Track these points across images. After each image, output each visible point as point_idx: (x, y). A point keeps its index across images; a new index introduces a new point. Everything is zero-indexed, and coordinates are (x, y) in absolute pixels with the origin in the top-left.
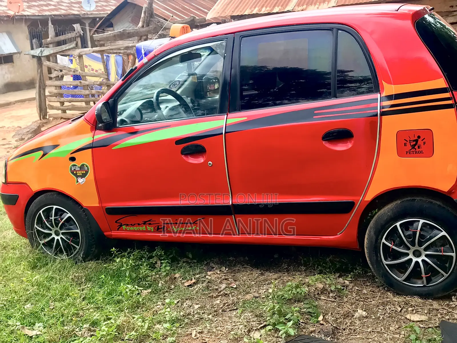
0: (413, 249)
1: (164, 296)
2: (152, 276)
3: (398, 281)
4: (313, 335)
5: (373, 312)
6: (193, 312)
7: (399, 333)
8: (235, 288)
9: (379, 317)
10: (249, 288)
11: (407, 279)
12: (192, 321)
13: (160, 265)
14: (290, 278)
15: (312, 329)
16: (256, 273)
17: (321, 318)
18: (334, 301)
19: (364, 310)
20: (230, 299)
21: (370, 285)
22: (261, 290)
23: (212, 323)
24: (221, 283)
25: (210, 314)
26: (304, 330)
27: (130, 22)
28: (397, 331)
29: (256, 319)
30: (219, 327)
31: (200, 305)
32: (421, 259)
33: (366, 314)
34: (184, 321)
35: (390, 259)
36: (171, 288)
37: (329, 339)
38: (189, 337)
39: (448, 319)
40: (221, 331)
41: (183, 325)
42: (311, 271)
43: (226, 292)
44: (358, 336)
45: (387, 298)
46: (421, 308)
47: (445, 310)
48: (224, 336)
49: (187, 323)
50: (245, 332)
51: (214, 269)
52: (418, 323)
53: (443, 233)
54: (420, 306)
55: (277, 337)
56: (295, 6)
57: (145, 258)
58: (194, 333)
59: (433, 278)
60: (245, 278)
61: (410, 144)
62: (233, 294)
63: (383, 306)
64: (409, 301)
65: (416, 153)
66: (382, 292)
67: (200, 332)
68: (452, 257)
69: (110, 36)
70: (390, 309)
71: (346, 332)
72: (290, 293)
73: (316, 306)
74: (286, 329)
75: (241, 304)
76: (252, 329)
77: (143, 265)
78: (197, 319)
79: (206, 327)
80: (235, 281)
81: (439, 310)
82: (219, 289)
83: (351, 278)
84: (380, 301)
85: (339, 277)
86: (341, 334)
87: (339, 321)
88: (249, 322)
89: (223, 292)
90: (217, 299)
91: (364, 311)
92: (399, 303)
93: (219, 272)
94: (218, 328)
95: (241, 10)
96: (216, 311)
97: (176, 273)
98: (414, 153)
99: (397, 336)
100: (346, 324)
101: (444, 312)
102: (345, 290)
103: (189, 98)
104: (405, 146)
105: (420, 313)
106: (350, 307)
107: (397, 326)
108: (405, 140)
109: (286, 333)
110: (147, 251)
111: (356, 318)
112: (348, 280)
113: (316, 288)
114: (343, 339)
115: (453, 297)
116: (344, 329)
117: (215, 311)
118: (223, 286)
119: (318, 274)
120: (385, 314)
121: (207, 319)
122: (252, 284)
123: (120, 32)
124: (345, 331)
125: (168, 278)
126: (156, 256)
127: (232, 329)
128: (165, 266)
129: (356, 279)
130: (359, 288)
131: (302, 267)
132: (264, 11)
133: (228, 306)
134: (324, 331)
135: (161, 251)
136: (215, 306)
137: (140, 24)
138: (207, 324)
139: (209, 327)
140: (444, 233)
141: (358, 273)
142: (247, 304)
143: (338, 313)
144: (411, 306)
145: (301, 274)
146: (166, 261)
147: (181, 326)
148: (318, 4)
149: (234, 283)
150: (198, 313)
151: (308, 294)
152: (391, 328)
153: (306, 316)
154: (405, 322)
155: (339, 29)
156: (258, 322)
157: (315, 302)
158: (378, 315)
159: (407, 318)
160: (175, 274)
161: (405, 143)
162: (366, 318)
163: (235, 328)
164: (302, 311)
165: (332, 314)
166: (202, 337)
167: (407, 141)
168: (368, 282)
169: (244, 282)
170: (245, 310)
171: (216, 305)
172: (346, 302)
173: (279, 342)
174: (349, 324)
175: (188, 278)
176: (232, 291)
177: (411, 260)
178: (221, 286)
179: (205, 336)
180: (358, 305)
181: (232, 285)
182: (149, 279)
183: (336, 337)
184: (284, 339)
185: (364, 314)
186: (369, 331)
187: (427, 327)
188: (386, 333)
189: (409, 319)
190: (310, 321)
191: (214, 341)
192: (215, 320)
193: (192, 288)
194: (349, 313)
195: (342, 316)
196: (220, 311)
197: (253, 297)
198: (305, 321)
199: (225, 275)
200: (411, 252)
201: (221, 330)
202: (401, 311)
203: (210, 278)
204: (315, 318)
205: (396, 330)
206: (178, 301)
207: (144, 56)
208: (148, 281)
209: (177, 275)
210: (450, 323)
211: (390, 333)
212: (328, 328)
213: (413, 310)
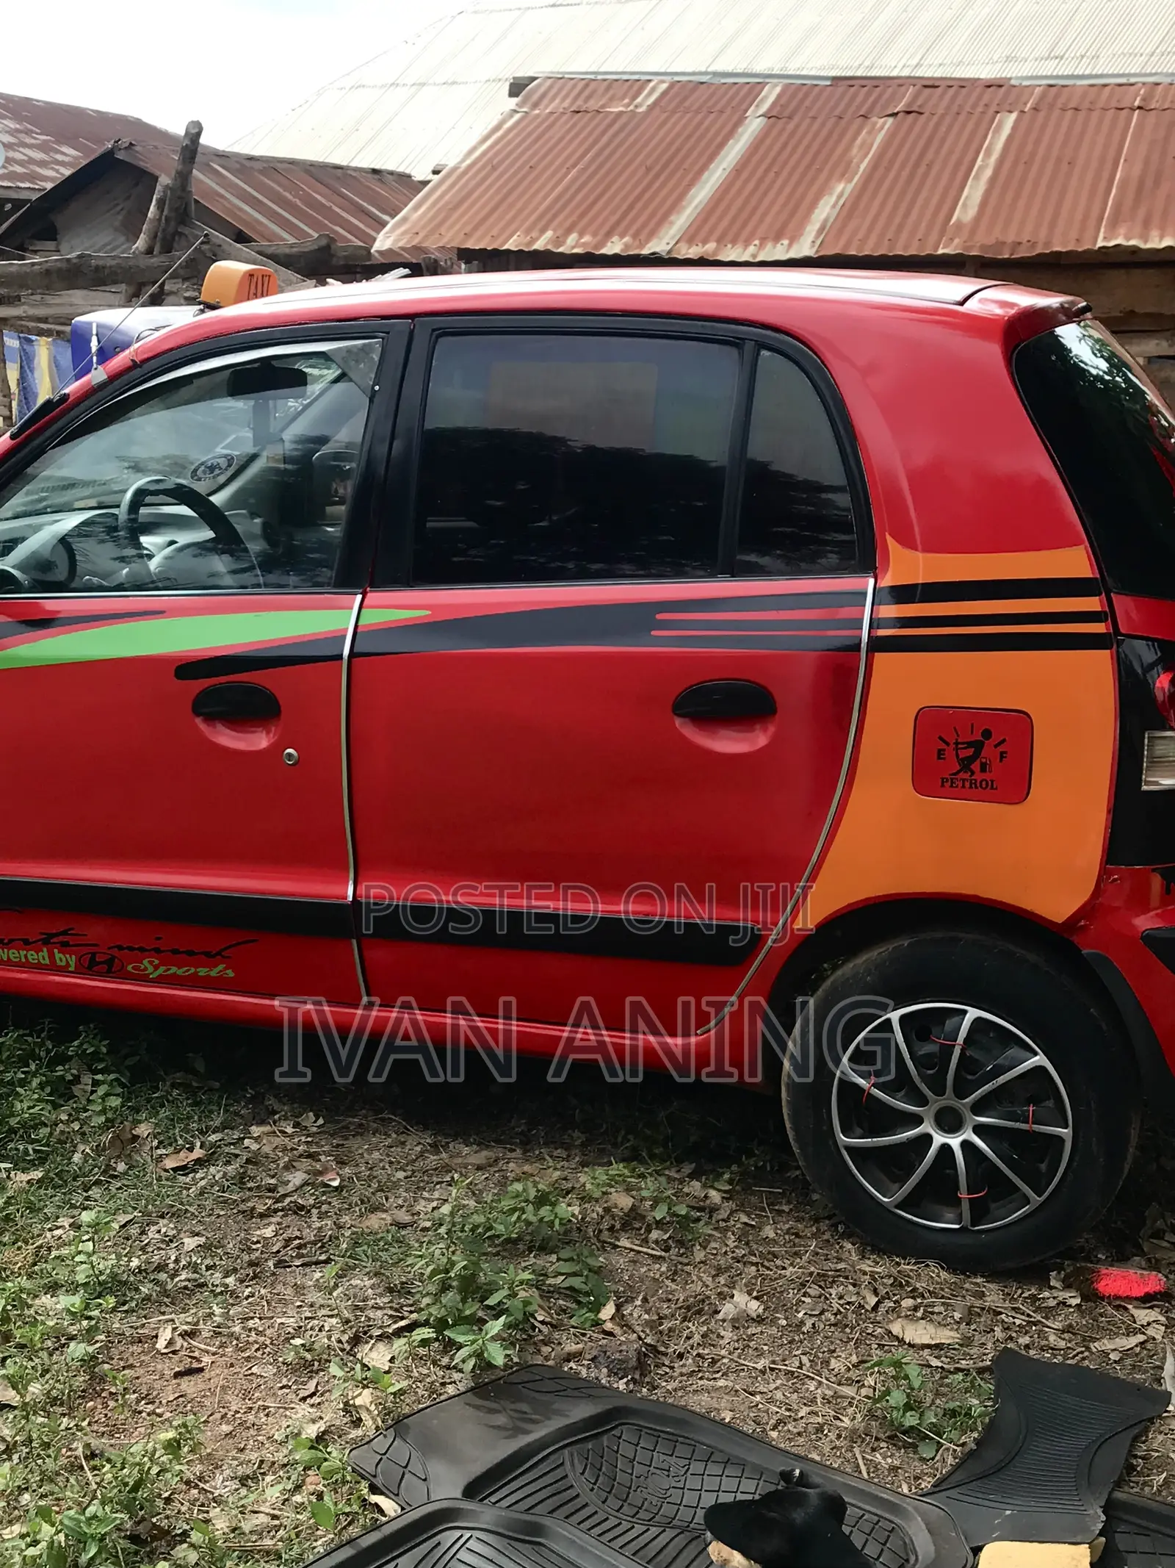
0: (937, 1103)
1: (87, 1198)
2: (57, 1125)
3: (879, 1204)
4: (571, 1368)
5: (784, 1305)
6: (177, 1261)
7: (858, 1382)
8: (336, 1188)
9: (802, 1323)
10: (382, 1190)
11: (908, 1203)
12: (166, 1293)
13: (89, 1088)
14: (527, 1168)
15: (571, 1347)
16: (415, 1143)
17: (608, 1311)
18: (661, 1257)
19: (755, 1294)
20: (309, 1227)
21: (791, 1210)
22: (423, 1203)
23: (233, 1305)
24: (289, 1167)
25: (235, 1270)
26: (546, 1350)
27: (116, 230)
28: (854, 1374)
29: (386, 1300)
30: (257, 1320)
31: (203, 1239)
32: (961, 1139)
33: (761, 1310)
34: (137, 1290)
35: (859, 1131)
36: (115, 1169)
37: (621, 1385)
38: (146, 1345)
39: (1027, 1347)
40: (259, 1333)
41: (133, 1304)
42: (604, 1149)
43: (300, 1201)
44: (721, 1383)
45: (840, 1260)
46: (943, 1304)
47: (1023, 1314)
48: (268, 1349)
49: (148, 1298)
50: (340, 1341)
51: (276, 1117)
52: (927, 1351)
53: (1037, 1058)
54: (943, 1297)
55: (448, 1367)
56: (677, 243)
57: (40, 1059)
58: (166, 1334)
59: (993, 1206)
60: (376, 1155)
61: (957, 755)
62: (324, 1208)
63: (820, 1286)
64: (909, 1276)
65: (973, 784)
66: (825, 1237)
67: (186, 1332)
68: (1060, 1140)
69: (32, 271)
70: (841, 1298)
71: (683, 1366)
72: (514, 1218)
73: (597, 1271)
74: (480, 1341)
75: (345, 1246)
76: (365, 1333)
77: (30, 1083)
78: (186, 1288)
79: (211, 1315)
80: (342, 1163)
81: (1001, 1313)
82: (280, 1189)
83: (730, 1182)
84: (812, 1269)
85: (693, 1176)
86: (668, 1370)
87: (666, 1325)
88: (362, 1310)
89: (292, 1199)
90: (266, 1222)
91: (757, 1298)
92: (875, 1280)
93: (289, 1130)
94: (250, 1324)
95: (494, 232)
96: (257, 1265)
97: (140, 1122)
98: (967, 784)
99: (848, 1391)
100: (688, 1338)
101: (1018, 1322)
102: (702, 1223)
103: (258, 521)
104: (939, 758)
105: (939, 1318)
106: (709, 1281)
107: (854, 1356)
108: (941, 738)
109: (479, 1355)
110: (49, 1038)
111: (724, 1321)
112: (719, 1190)
113: (607, 1210)
114: (668, 1387)
115: (1053, 1274)
116: (681, 1356)
117: (252, 1264)
118: (297, 1178)
119: (623, 1160)
120: (822, 1313)
121: (219, 1290)
122: (394, 1179)
123: (68, 260)
124: (681, 1363)
125: (107, 1138)
126: (77, 1054)
127: (300, 1327)
128: (107, 1095)
129: (747, 1189)
130: (753, 1219)
131: (576, 1134)
132: (571, 245)
133: (300, 1247)
134: (609, 1357)
135: (95, 1042)
136: (254, 1247)
137: (141, 243)
138: (215, 1308)
139: (222, 1315)
140: (1039, 1059)
141: (756, 1167)
142: (365, 1247)
143: (669, 1300)
144: (914, 1294)
145: (569, 1156)
146: (112, 1076)
147: (126, 1308)
148: (757, 242)
149: (334, 1172)
150: (194, 1267)
151: (578, 1228)
152: (833, 1363)
153: (561, 1302)
154: (884, 1345)
155: (762, 345)
156: (391, 1312)
157: (597, 1257)
158: (800, 1315)
159: (890, 1332)
160: (136, 1123)
161: (939, 751)
162: (758, 1322)
163: (309, 1327)
164: (550, 1285)
165: (645, 1300)
166: (191, 1349)
167: (948, 744)
168: (784, 1201)
169: (371, 1169)
170: (355, 1266)
171: (258, 1242)
172: (702, 1262)
173: (450, 1383)
174: (697, 1338)
175: (180, 1142)
176: (324, 1198)
177: (927, 1139)
178: (290, 1177)
179: (202, 1346)
180: (738, 1275)
181: (325, 1179)
182: (41, 1135)
183: (647, 1379)
184: (469, 1376)
185: (754, 1307)
186: (759, 1366)
187: (951, 1367)
188: (813, 1379)
189: (897, 1338)
190: (571, 1317)
191: (232, 1365)
192: (246, 1294)
193: (188, 1180)
194: (703, 1301)
195: (680, 1308)
196: (271, 1263)
197: (391, 1225)
198: (552, 1318)
199: (309, 1139)
200: (928, 1113)
201: (260, 1329)
202: (875, 1308)
203: (255, 1147)
204: (590, 1310)
205: (850, 1369)
206: (129, 1217)
207: (95, 359)
208: (33, 1142)
209: (143, 1130)
210: (1031, 1359)
211: (827, 1379)
212: (624, 1347)
213: (916, 1309)
